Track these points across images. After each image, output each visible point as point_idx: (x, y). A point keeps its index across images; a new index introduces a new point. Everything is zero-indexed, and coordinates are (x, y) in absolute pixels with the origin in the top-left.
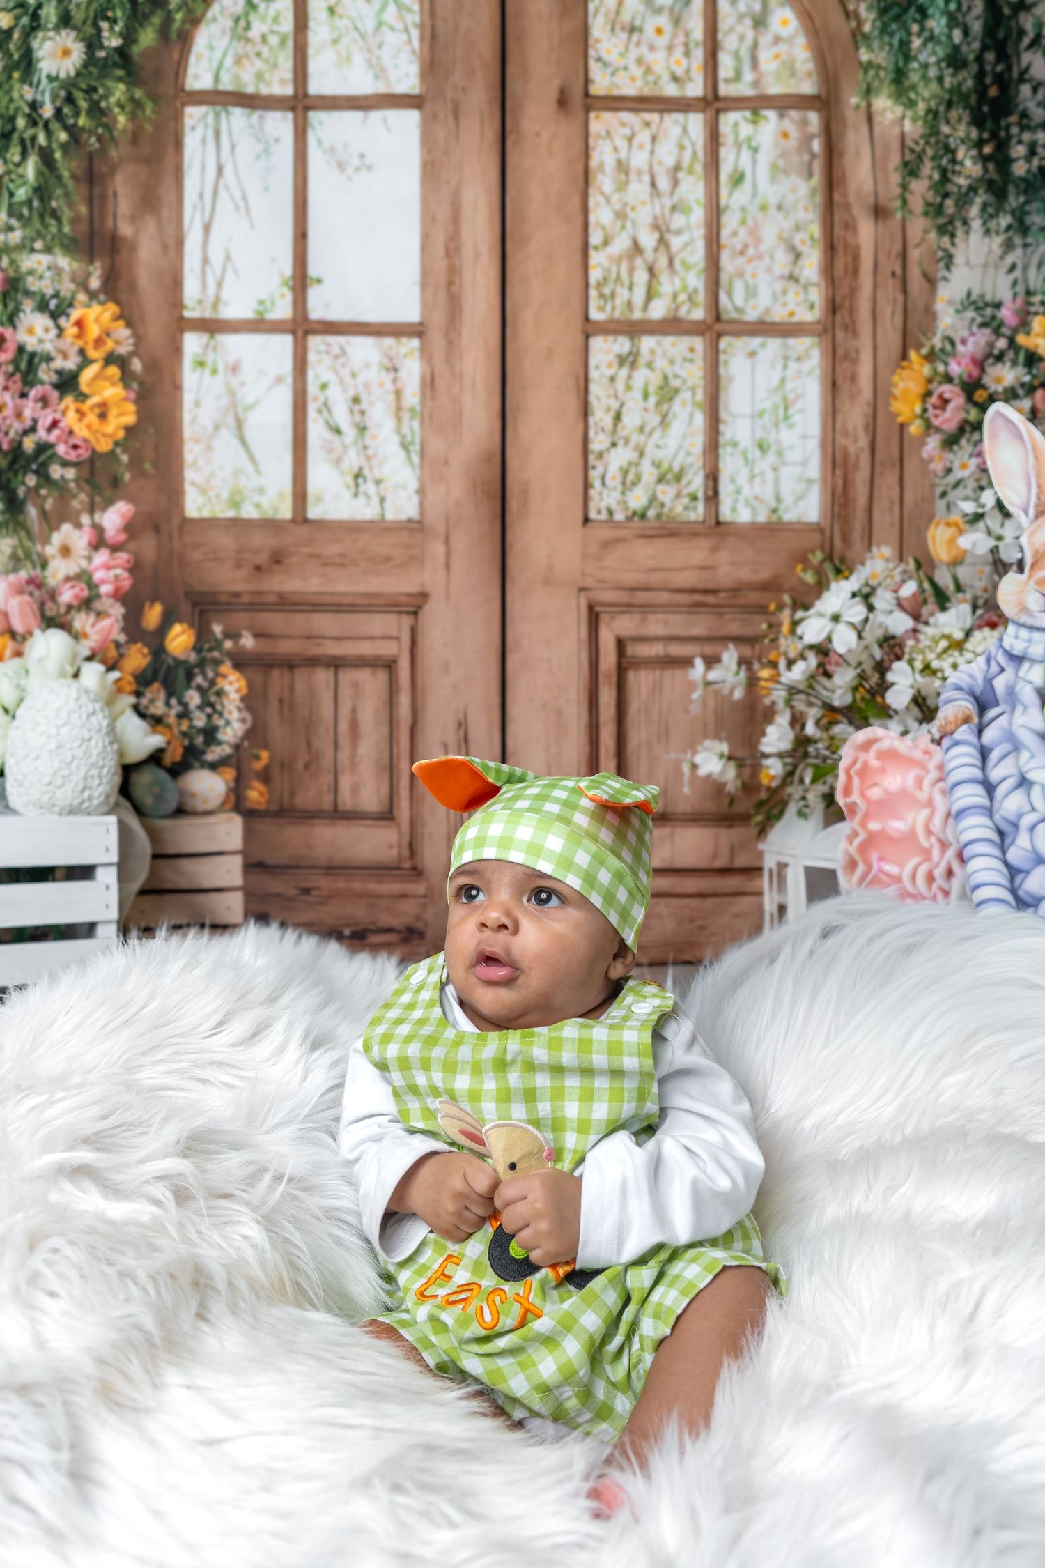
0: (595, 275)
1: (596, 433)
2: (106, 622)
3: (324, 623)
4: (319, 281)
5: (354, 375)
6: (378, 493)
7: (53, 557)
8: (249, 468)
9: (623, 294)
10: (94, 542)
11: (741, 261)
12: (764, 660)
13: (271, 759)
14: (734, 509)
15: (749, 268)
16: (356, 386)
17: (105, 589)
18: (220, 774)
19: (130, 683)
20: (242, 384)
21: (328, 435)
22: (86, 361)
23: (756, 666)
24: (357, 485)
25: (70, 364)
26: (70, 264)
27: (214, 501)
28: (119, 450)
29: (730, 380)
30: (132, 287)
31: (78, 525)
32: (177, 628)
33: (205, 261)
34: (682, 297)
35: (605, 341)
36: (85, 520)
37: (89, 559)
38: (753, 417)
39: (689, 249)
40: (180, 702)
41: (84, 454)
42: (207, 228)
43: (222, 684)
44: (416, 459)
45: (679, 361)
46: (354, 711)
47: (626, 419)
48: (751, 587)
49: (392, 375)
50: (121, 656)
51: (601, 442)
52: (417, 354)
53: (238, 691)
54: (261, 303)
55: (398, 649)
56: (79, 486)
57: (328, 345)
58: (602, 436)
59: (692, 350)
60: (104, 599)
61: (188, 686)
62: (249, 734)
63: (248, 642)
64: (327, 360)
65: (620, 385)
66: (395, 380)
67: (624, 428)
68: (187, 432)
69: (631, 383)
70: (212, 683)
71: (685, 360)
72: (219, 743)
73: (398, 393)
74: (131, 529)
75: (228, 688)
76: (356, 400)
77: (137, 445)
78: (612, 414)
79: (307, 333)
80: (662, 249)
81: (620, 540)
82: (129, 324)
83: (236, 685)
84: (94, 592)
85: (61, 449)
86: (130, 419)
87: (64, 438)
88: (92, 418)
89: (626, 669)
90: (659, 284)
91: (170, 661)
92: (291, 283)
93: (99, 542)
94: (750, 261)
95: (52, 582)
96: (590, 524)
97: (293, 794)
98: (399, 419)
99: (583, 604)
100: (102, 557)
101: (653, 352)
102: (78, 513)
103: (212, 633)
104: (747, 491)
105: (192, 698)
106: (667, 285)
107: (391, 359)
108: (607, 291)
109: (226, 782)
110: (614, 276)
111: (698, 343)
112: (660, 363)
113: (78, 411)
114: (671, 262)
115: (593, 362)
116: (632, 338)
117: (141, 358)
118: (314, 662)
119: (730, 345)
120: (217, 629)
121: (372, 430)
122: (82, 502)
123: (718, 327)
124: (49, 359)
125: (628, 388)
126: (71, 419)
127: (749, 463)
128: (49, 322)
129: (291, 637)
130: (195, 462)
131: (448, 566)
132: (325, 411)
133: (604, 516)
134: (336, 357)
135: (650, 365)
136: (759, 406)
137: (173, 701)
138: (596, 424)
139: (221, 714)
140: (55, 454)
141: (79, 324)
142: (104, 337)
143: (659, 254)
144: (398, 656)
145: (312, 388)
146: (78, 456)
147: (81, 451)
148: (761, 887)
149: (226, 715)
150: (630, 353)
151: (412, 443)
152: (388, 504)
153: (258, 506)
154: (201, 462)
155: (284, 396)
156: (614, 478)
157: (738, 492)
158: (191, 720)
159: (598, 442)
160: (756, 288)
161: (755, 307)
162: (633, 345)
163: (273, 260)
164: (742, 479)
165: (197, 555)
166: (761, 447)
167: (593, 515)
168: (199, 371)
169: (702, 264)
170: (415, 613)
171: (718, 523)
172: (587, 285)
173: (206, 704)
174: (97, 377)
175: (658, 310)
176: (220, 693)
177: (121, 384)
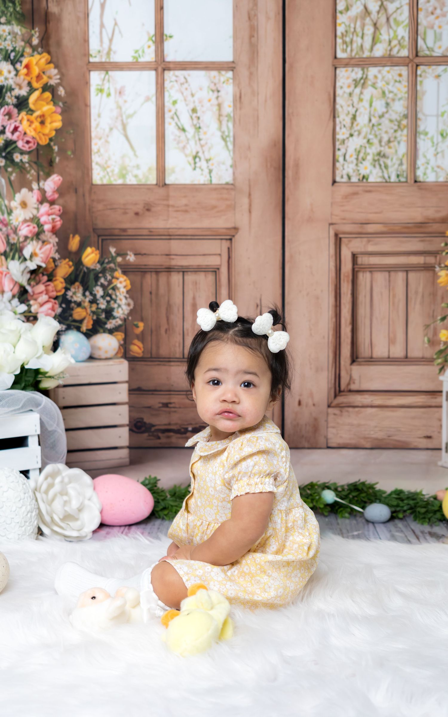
0: (340, 29)
1: (341, 128)
2: (48, 247)
3: (176, 246)
4: (171, 37)
5: (193, 95)
6: (208, 167)
7: (16, 208)
8: (131, 153)
9: (358, 41)
10: (40, 199)
11: (432, 17)
12: (443, 265)
13: (144, 327)
14: (425, 174)
15: (437, 22)
16: (194, 102)
17: (47, 227)
18: (115, 336)
19: (62, 283)
20: (125, 102)
21: (177, 132)
22: (32, 90)
23: (437, 269)
24: (195, 163)
25: (24, 92)
26: (21, 30)
27: (110, 174)
28: (52, 144)
29: (424, 93)
30: (59, 44)
31: (31, 190)
32: (89, 250)
33: (102, 26)
34: (394, 43)
35: (347, 71)
36: (35, 186)
37: (38, 209)
38: (437, 116)
39: (399, 11)
40: (91, 294)
41: (33, 146)
42: (103, 6)
43: (116, 283)
44: (231, 147)
45: (392, 83)
46: (194, 298)
47: (358, 119)
48: (435, 221)
49: (216, 94)
50: (56, 266)
51: (343, 134)
52: (231, 81)
53: (125, 287)
54: (136, 52)
55: (220, 261)
56: (30, 166)
57: (177, 76)
58: (344, 130)
59: (400, 75)
60: (46, 233)
61: (96, 285)
62: (131, 313)
63: (131, 258)
64: (177, 86)
65: (355, 99)
66: (217, 98)
67: (357, 125)
68: (93, 134)
69: (362, 97)
70: (110, 282)
71: (396, 81)
72: (114, 318)
73: (219, 105)
74: (61, 191)
75: (119, 285)
76: (194, 110)
77: (63, 140)
78: (350, 116)
79: (164, 70)
80: (382, 11)
81: (355, 194)
82: (56, 67)
83: (124, 284)
84: (41, 229)
85: (20, 144)
86: (58, 124)
87: (21, 137)
88: (36, 124)
89: (357, 271)
90: (381, 34)
91: (85, 269)
92: (154, 39)
93: (43, 199)
94: (437, 17)
95: (15, 223)
96: (336, 184)
97: (158, 347)
98: (220, 122)
99: (332, 233)
100: (45, 208)
101: (376, 77)
102: (30, 182)
103: (110, 253)
104: (433, 162)
105: (98, 291)
106: (384, 36)
107: (215, 84)
108: (348, 39)
109: (119, 341)
110: (352, 30)
111: (404, 71)
112: (380, 84)
113: (28, 120)
114: (388, 19)
115: (338, 84)
116: (363, 70)
117: (64, 88)
118: (169, 270)
119: (424, 71)
120: (113, 250)
121: (204, 129)
122: (32, 175)
123: (417, 60)
124: (11, 89)
125: (361, 100)
126: (24, 126)
127: (435, 145)
128: (11, 67)
129: (157, 255)
130: (99, 151)
131: (250, 212)
132: (175, 117)
133: (345, 179)
134: (182, 84)
135: (374, 85)
136: (442, 110)
137: (87, 293)
138: (340, 122)
139: (115, 301)
140: (16, 147)
141: (27, 66)
142: (42, 74)
143: (380, 15)
144: (220, 265)
145: (168, 104)
146: (29, 148)
147: (31, 145)
148: (441, 402)
149: (118, 301)
150: (362, 78)
151: (228, 136)
152: (213, 174)
153: (136, 176)
154: (102, 150)
155: (151, 108)
156: (351, 156)
157: (428, 163)
158: (98, 304)
159: (342, 134)
160: (441, 34)
161: (440, 47)
162: (364, 73)
163: (143, 25)
164: (430, 155)
165: (100, 207)
166: (442, 135)
167: (338, 179)
168: (100, 94)
169: (407, 21)
170: (231, 239)
171: (416, 181)
172: (336, 36)
173: (106, 294)
174: (38, 99)
175: (379, 51)
176: (114, 289)
177: (52, 103)
